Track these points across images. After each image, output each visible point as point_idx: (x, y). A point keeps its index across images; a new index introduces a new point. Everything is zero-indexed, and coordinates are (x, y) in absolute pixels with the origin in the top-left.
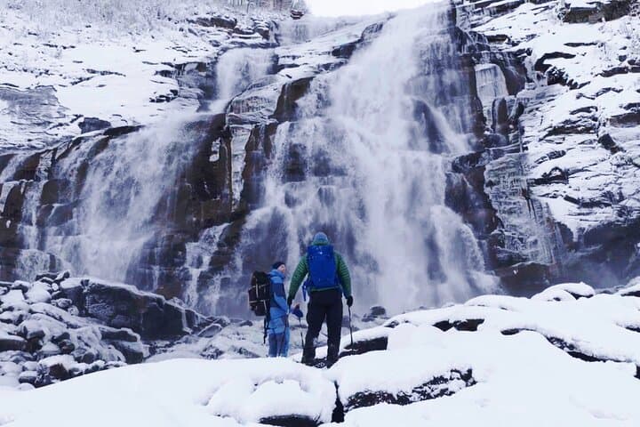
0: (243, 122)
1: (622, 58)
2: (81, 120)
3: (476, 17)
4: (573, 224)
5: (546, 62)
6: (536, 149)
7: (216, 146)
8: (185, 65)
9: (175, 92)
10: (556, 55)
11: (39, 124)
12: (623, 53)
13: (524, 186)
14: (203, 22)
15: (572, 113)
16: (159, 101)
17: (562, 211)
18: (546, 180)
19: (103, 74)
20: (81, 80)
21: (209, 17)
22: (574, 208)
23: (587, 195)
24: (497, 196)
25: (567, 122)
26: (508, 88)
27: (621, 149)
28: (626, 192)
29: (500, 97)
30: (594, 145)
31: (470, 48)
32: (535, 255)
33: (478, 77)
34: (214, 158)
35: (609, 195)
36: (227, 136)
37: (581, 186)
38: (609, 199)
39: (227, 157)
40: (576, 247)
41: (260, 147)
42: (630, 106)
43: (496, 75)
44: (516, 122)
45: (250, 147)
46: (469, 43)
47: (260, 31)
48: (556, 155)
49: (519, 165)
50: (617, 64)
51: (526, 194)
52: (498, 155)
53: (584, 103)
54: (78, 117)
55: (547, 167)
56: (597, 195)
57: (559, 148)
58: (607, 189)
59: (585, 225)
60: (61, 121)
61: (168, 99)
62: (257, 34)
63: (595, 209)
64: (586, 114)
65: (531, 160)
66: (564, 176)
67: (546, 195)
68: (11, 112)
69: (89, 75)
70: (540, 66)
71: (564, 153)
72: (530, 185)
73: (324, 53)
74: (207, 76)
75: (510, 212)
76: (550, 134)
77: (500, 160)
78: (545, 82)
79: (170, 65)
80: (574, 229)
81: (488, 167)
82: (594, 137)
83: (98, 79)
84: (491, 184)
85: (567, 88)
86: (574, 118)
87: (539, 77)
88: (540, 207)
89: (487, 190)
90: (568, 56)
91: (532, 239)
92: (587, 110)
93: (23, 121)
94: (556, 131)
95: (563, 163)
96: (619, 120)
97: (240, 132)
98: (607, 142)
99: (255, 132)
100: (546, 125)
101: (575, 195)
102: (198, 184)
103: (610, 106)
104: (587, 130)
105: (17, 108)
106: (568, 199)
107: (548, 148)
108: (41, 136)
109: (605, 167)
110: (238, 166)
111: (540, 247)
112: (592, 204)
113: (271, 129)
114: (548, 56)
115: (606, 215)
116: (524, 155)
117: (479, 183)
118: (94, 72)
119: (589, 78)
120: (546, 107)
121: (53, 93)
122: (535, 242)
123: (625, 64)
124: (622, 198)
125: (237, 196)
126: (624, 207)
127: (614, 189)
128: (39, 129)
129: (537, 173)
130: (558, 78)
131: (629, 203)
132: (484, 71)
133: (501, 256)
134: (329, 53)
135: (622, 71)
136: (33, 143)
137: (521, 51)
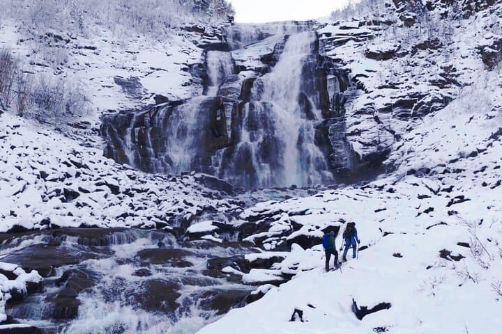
0: (228, 101)
1: (387, 81)
2: (155, 96)
3: (328, 46)
4: (361, 152)
5: (357, 78)
6: (350, 120)
7: (219, 112)
8: (193, 65)
9: (191, 80)
10: (361, 75)
11: (137, 98)
12: (387, 79)
13: (344, 136)
14: (188, 29)
15: (365, 105)
16: (185, 85)
17: (357, 147)
18: (352, 134)
19: (158, 70)
20: (149, 73)
21: (191, 26)
22: (361, 146)
23: (366, 141)
24: (334, 139)
25: (362, 109)
26: (340, 88)
27: (381, 123)
28: (382, 140)
29: (337, 92)
30: (372, 119)
31: (325, 64)
32: (346, 164)
33: (328, 82)
34: (218, 118)
35: (375, 141)
36: (223, 108)
37: (365, 137)
38: (375, 143)
39: (224, 118)
40: (361, 162)
41: (238, 114)
42: (387, 104)
43: (336, 81)
44: (343, 106)
45: (233, 115)
46: (324, 62)
47: (218, 35)
48: (357, 123)
49: (343, 127)
50: (384, 83)
51: (344, 139)
52: (335, 121)
53: (370, 101)
54: (153, 94)
55: (353, 128)
56: (370, 141)
57: (358, 120)
58: (375, 139)
59: (365, 153)
60: (146, 96)
61: (189, 85)
62: (216, 37)
63: (370, 147)
64: (369, 106)
65: (347, 125)
66: (359, 133)
67: (352, 140)
68: (124, 92)
69: (152, 71)
70: (354, 79)
71: (360, 123)
72: (346, 136)
73: (257, 59)
74: (203, 71)
75: (338, 147)
76: (356, 114)
77: (335, 124)
78: (356, 87)
79: (186, 64)
80: (361, 155)
81: (330, 127)
82: (372, 116)
83: (156, 73)
84: (331, 135)
85: (364, 92)
86: (365, 107)
87: (354, 85)
88: (349, 145)
89: (329, 137)
90: (366, 76)
91: (345, 158)
92: (370, 104)
93: (130, 96)
94: (358, 113)
95: (359, 127)
96: (382, 110)
97: (228, 106)
98: (377, 119)
99: (235, 106)
100: (354, 110)
101: (363, 141)
102: (213, 130)
103: (380, 104)
104: (370, 113)
105: (126, 90)
106: (360, 142)
107: (354, 120)
108: (140, 104)
109: (375, 129)
110: (229, 123)
111: (348, 161)
112: (369, 145)
113: (242, 106)
114: (358, 75)
115: (373, 149)
116: (345, 123)
117: (326, 134)
118: (153, 69)
119: (373, 89)
120: (355, 101)
121: (139, 81)
122: (346, 159)
123: (387, 84)
124: (380, 143)
125: (230, 136)
126: (380, 147)
127: (377, 139)
128: (137, 100)
129: (349, 131)
130: (361, 87)
131: (382, 145)
132: (330, 79)
133: (333, 165)
134: (258, 59)
135: (386, 87)
136: (137, 108)
137: (347, 69)
